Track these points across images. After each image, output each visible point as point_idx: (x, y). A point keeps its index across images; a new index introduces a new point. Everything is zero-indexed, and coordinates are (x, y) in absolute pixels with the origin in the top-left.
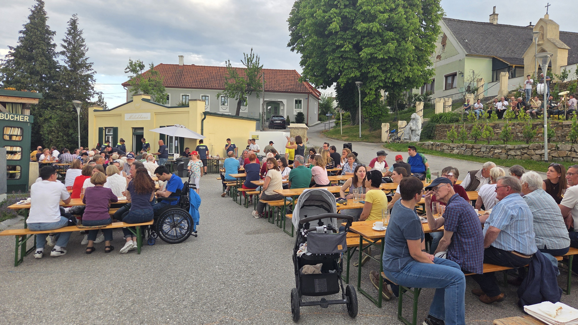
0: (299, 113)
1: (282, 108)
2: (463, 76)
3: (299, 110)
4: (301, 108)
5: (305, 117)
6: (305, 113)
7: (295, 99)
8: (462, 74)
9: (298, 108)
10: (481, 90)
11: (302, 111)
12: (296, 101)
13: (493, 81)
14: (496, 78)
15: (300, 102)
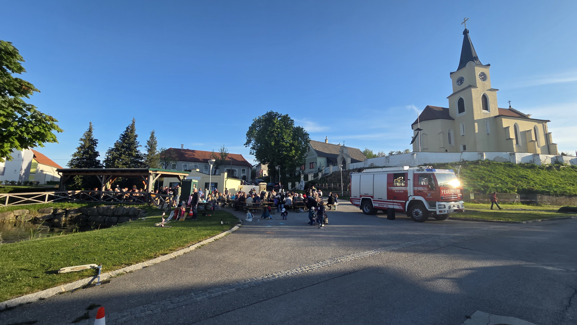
0: (244, 176)
1: (235, 173)
2: (317, 164)
3: (244, 174)
4: (245, 173)
5: (247, 178)
6: (247, 176)
7: (242, 169)
8: (316, 163)
9: (243, 173)
10: (323, 171)
11: (245, 174)
12: (243, 170)
13: (327, 167)
14: (328, 166)
15: (244, 170)
